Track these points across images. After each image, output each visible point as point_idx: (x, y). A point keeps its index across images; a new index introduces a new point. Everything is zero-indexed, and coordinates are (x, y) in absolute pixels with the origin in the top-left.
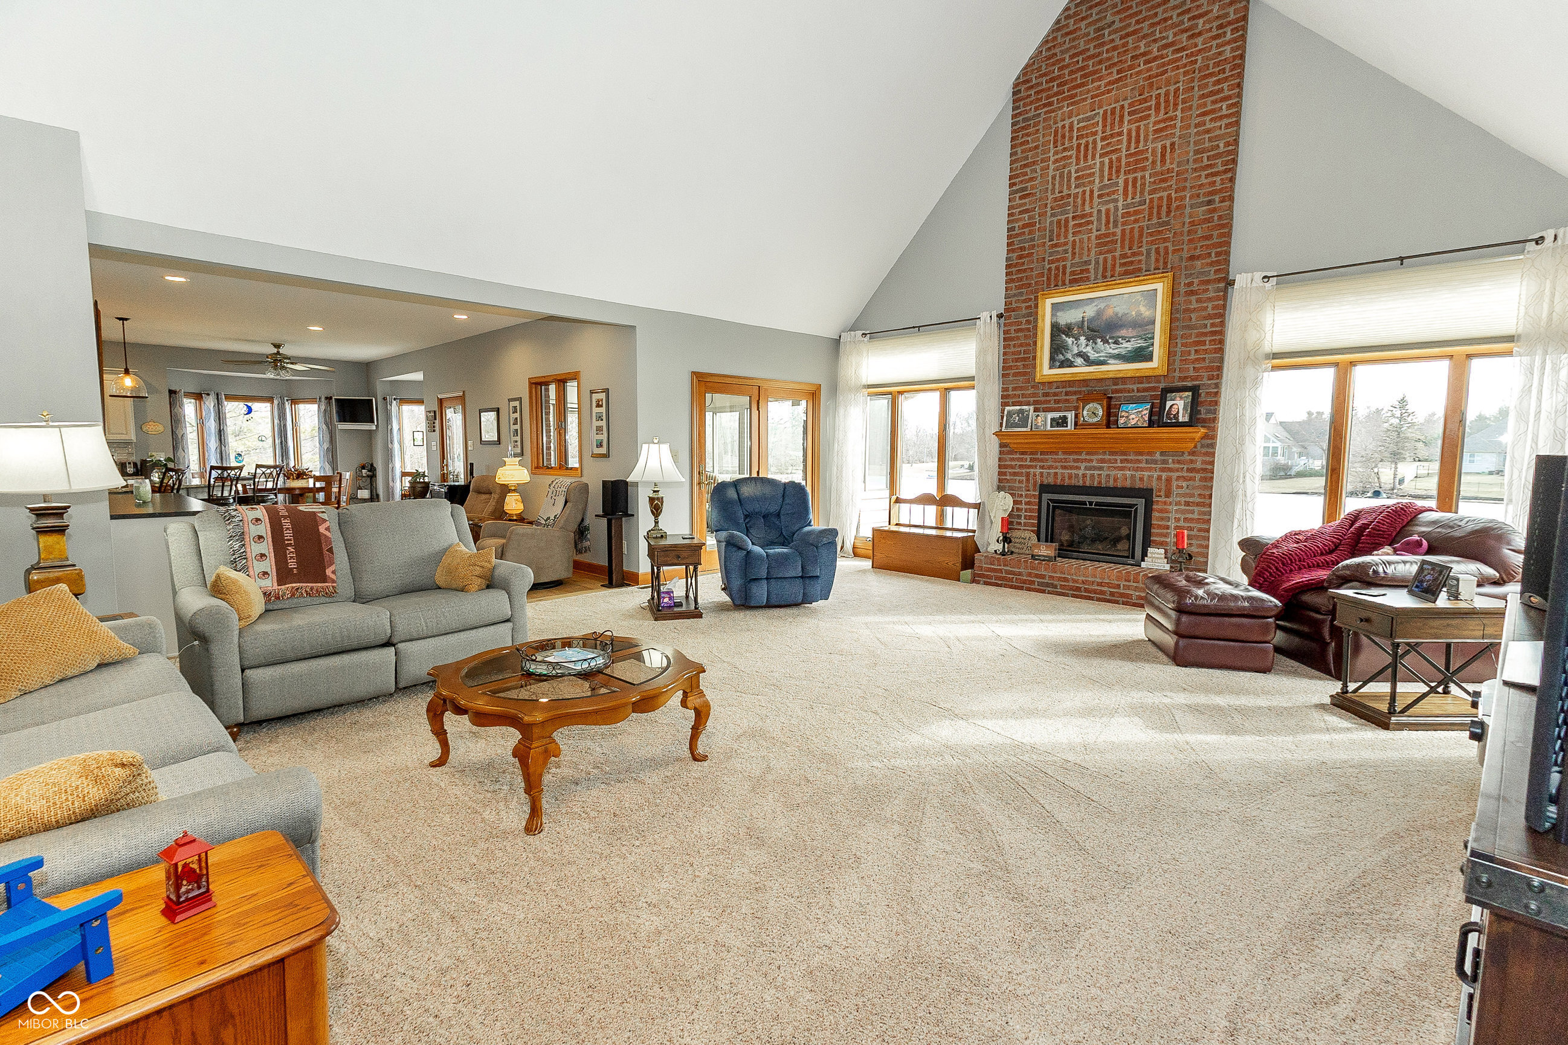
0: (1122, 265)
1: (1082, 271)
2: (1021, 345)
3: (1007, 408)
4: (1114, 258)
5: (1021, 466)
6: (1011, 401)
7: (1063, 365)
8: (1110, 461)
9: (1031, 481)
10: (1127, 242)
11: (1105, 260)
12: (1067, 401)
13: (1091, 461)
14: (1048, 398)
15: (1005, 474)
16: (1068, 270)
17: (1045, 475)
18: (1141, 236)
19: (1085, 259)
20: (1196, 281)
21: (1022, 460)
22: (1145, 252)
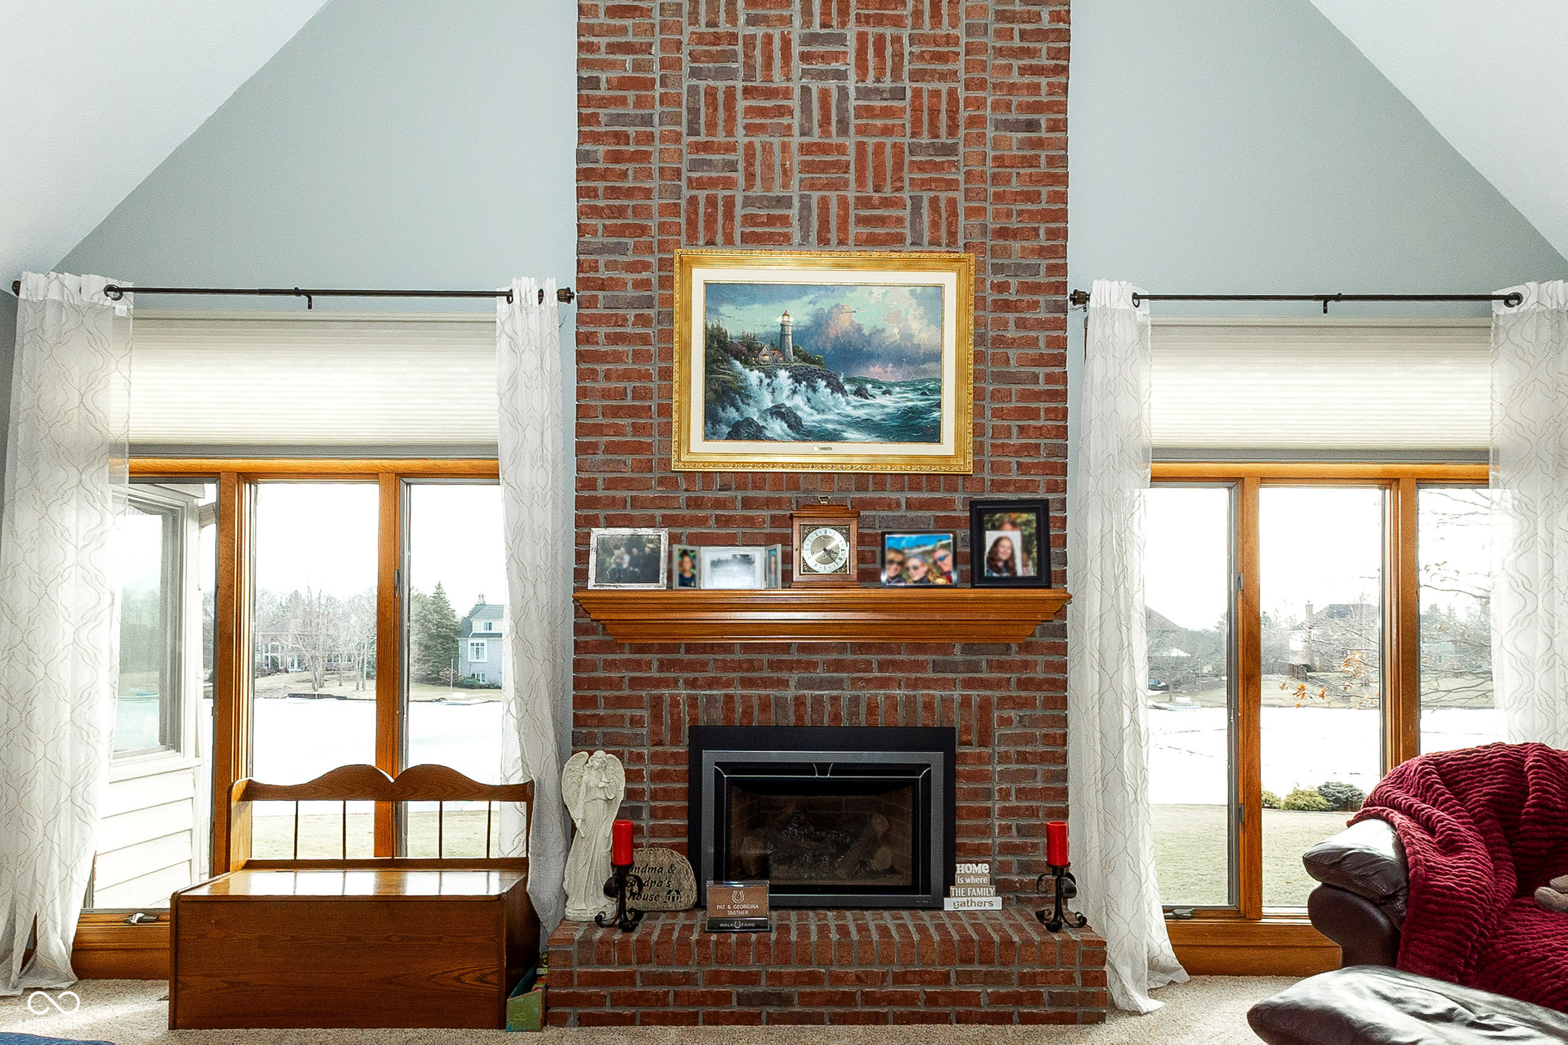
0: (861, 221)
1: (772, 220)
2: (626, 375)
3: (597, 533)
4: (843, 202)
5: (635, 682)
6: (602, 513)
7: (736, 432)
10: (870, 174)
11: (824, 203)
12: (749, 521)
13: (813, 666)
14: (700, 513)
15: (592, 702)
16: (739, 212)
17: (701, 703)
18: (898, 166)
19: (777, 192)
20: (1012, 283)
21: (638, 665)
22: (909, 203)
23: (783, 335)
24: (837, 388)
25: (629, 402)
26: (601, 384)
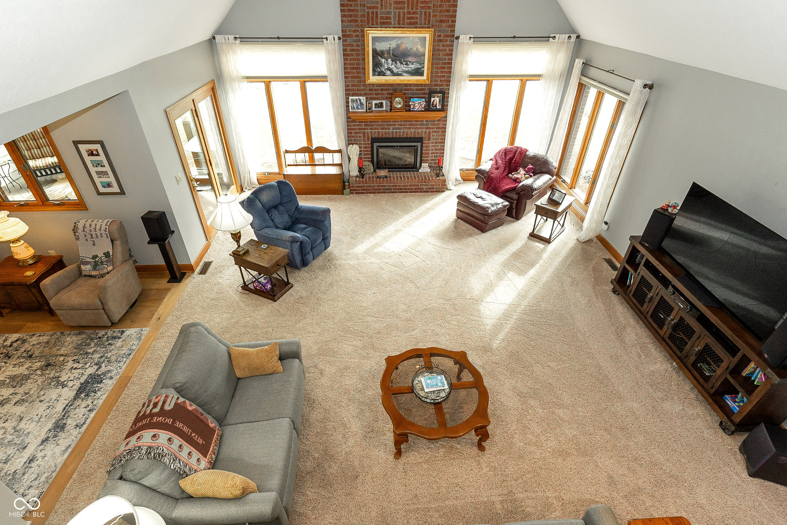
0: (408, 18)
1: (387, 18)
2: (354, 59)
4: (404, 13)
5: (359, 129)
8: (404, 125)
9: (366, 137)
10: (410, 5)
11: (399, 13)
12: (382, 94)
13: (396, 125)
14: (372, 92)
15: (351, 133)
16: (379, 16)
17: (373, 133)
19: (388, 10)
20: (442, 35)
21: (360, 125)
22: (419, 13)
23: (390, 50)
24: (401, 63)
25: (355, 66)
26: (349, 62)
